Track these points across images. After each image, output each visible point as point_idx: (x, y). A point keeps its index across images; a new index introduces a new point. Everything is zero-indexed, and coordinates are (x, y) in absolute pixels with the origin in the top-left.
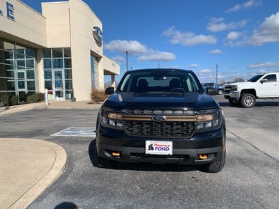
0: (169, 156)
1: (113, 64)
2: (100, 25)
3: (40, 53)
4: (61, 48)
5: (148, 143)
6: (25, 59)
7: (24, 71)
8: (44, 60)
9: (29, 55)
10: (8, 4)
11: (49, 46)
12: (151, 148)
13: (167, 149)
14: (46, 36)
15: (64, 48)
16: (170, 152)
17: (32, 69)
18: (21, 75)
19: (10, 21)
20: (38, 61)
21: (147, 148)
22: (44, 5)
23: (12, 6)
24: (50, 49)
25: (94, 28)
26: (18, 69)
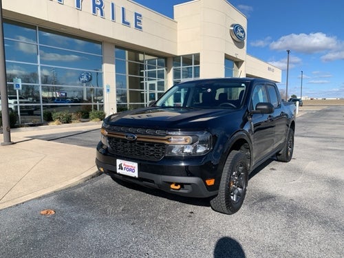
0: (134, 178)
1: (269, 69)
2: (242, 21)
3: (170, 62)
4: (191, 55)
5: (119, 162)
6: (157, 70)
7: (155, 82)
8: (174, 69)
9: (160, 64)
10: (136, 14)
11: (179, 54)
12: (121, 168)
13: (132, 170)
14: (177, 43)
15: (194, 54)
16: (136, 174)
17: (162, 80)
18: (152, 87)
19: (138, 31)
20: (168, 71)
21: (118, 167)
22: (176, 8)
23: (140, 16)
24: (180, 56)
25: (232, 26)
26: (149, 80)
